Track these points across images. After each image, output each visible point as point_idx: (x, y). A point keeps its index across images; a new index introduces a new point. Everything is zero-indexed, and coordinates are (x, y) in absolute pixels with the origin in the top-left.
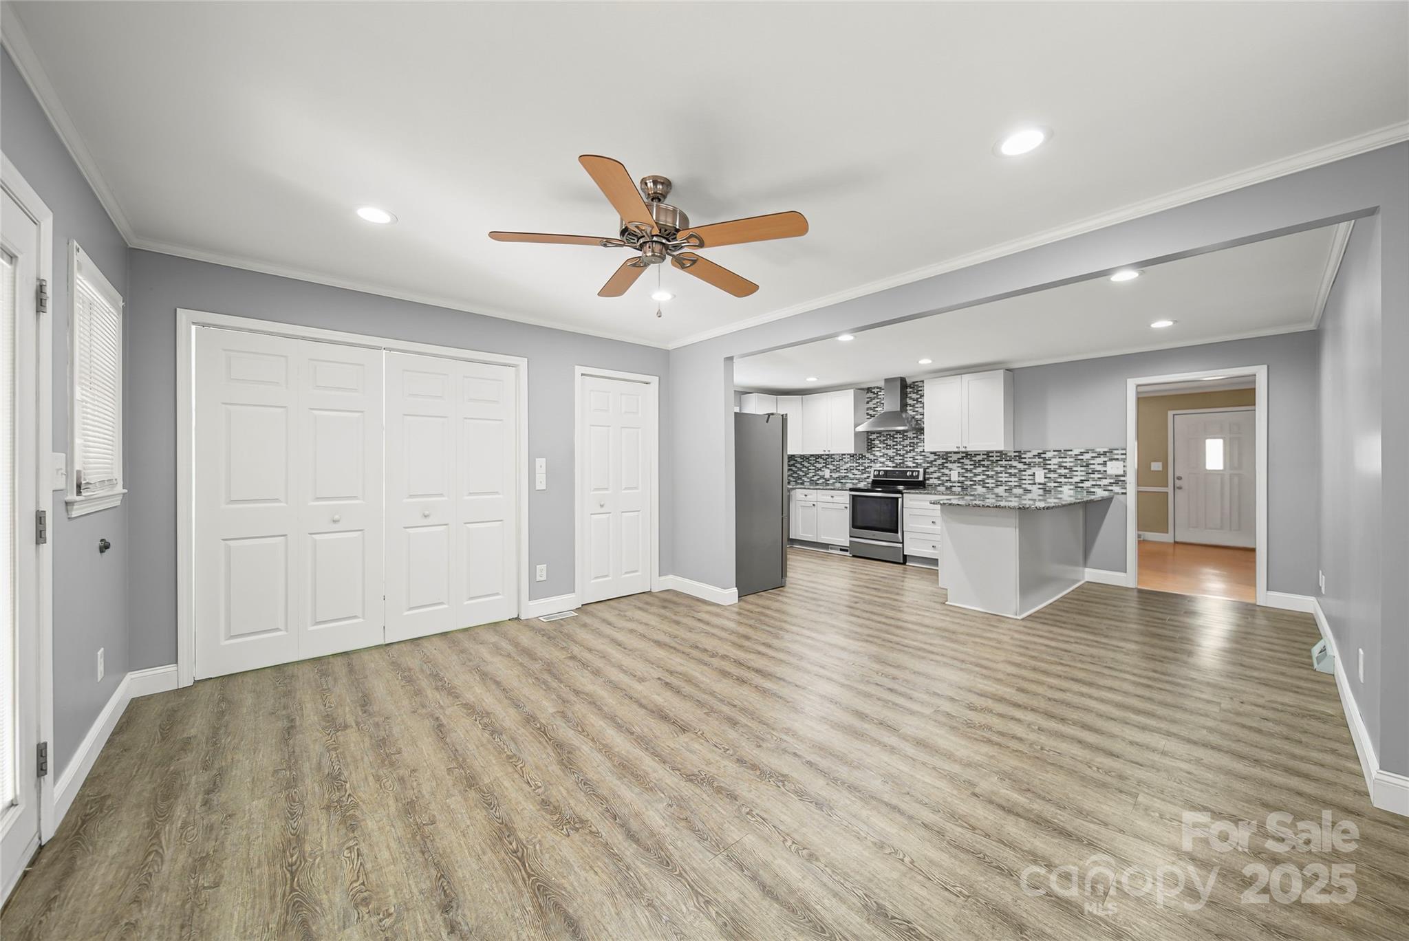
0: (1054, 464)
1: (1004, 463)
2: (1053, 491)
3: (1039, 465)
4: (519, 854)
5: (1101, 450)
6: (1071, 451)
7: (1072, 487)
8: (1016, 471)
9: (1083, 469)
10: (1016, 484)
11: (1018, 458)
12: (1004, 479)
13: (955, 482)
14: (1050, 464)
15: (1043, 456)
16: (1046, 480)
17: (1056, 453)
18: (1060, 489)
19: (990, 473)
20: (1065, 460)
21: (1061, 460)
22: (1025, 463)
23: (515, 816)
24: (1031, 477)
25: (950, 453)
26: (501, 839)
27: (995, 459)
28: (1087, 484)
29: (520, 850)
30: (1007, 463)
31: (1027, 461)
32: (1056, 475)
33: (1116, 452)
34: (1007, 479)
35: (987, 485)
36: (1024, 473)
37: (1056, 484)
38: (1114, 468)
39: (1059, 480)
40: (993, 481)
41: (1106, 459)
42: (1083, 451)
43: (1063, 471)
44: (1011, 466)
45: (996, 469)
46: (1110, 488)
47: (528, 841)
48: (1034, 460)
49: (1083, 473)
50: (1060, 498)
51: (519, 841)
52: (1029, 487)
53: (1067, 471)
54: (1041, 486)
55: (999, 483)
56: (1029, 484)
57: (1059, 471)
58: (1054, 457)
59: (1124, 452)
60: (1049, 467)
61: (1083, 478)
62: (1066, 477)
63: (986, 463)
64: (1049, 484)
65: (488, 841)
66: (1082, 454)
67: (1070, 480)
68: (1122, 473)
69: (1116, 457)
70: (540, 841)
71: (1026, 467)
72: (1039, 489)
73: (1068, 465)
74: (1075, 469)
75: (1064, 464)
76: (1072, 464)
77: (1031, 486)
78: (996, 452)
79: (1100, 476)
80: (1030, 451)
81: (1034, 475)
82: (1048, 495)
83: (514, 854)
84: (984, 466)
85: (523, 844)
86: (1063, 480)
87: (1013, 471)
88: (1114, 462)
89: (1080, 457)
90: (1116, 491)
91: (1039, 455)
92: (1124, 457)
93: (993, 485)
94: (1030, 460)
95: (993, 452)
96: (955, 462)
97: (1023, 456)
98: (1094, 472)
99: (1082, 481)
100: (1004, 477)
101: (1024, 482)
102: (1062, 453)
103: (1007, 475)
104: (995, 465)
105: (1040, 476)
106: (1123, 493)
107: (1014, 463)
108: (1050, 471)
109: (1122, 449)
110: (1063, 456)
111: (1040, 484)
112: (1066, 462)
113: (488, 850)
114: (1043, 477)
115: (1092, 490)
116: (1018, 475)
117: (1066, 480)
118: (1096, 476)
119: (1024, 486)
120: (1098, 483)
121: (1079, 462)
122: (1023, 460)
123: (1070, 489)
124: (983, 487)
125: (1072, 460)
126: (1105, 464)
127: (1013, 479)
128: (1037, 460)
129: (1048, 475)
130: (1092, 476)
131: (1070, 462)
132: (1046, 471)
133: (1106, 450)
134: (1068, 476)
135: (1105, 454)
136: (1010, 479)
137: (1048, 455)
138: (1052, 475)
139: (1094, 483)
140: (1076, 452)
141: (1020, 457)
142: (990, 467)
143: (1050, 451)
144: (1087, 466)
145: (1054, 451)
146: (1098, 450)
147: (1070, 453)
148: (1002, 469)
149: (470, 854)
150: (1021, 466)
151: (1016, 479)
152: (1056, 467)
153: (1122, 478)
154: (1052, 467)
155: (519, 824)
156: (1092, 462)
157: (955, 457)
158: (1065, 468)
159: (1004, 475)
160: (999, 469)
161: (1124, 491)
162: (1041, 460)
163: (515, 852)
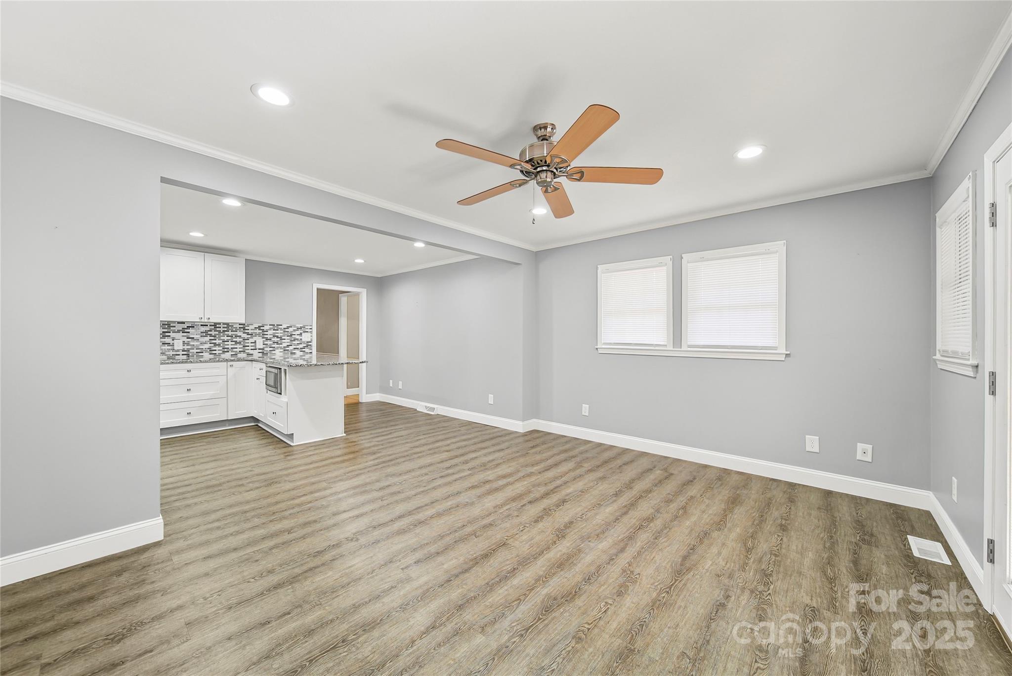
0: (270, 335)
1: (230, 333)
2: (269, 353)
3: (259, 335)
4: (668, 590)
5: (299, 326)
6: (281, 325)
7: (282, 350)
8: (241, 340)
9: (288, 338)
10: (241, 350)
11: (242, 329)
12: (230, 347)
13: (178, 351)
14: (267, 335)
15: (262, 328)
16: (264, 346)
17: (272, 327)
18: (273, 352)
19: (217, 342)
20: (277, 331)
21: (274, 331)
22: (248, 334)
23: (642, 605)
24: (253, 344)
25: (174, 322)
26: (665, 603)
27: (222, 329)
28: (291, 348)
29: (664, 591)
30: (233, 333)
31: (250, 332)
32: (271, 343)
33: (306, 327)
34: (233, 346)
35: (214, 352)
36: (247, 341)
37: (271, 349)
38: (306, 337)
39: (273, 346)
40: (221, 348)
41: (302, 332)
42: (288, 326)
43: (276, 339)
44: (236, 336)
45: (222, 338)
46: (304, 350)
47: (656, 590)
48: (255, 331)
49: (288, 341)
50: (274, 359)
51: (659, 594)
52: (251, 352)
53: (279, 339)
54: (260, 351)
55: (226, 350)
56: (251, 349)
57: (273, 339)
58: (270, 329)
59: (311, 327)
60: (266, 336)
61: (288, 344)
62: (277, 343)
63: (213, 333)
64: (266, 349)
65: (671, 609)
66: (288, 328)
67: (281, 346)
68: (310, 340)
69: (307, 330)
70: (652, 585)
71: (249, 336)
72: (259, 352)
73: (279, 335)
74: (283, 338)
75: (277, 335)
76: (281, 335)
77: (253, 350)
78: (223, 324)
79: (298, 342)
80: (252, 325)
81: (255, 342)
82: (265, 357)
83: (669, 592)
84: (211, 335)
85: (660, 591)
86: (276, 345)
87: (238, 340)
88: (306, 333)
89: (287, 330)
90: (307, 351)
91: (259, 328)
92: (311, 330)
93: (221, 352)
94: (252, 331)
95: (220, 324)
96: (179, 331)
97: (246, 328)
98: (295, 339)
99: (288, 346)
100: (230, 345)
101: (247, 348)
102: (275, 327)
103: (234, 343)
104: (222, 334)
105: (260, 343)
106: (310, 353)
107: (239, 333)
108: (267, 339)
109: (310, 326)
110: (276, 329)
111: (259, 349)
112: (278, 333)
113: (677, 606)
114: (262, 344)
115: (294, 352)
116: (242, 343)
117: (278, 346)
118: (296, 342)
119: (247, 351)
120: (297, 347)
121: (286, 333)
122: (247, 331)
123: (281, 352)
124: (210, 354)
125: (282, 332)
126: (301, 334)
127: (238, 346)
128: (258, 331)
129: (266, 343)
130: (294, 342)
131: (281, 333)
132: (264, 339)
133: (301, 326)
134: (279, 343)
135: (301, 328)
136: (235, 346)
137: (265, 328)
138: (269, 342)
139: (295, 347)
140: (284, 326)
141: (244, 329)
142: (217, 336)
143: (267, 325)
144: (291, 335)
145: (270, 325)
146: (297, 325)
147: (280, 327)
148: (229, 338)
149: (687, 614)
150: (245, 336)
151: (241, 346)
152: (272, 336)
153: (310, 344)
154: (269, 337)
155: (646, 599)
156: (294, 333)
157: (180, 327)
158: (277, 337)
159: (230, 343)
160: (226, 338)
161: (311, 351)
162: (261, 331)
163: (668, 592)
